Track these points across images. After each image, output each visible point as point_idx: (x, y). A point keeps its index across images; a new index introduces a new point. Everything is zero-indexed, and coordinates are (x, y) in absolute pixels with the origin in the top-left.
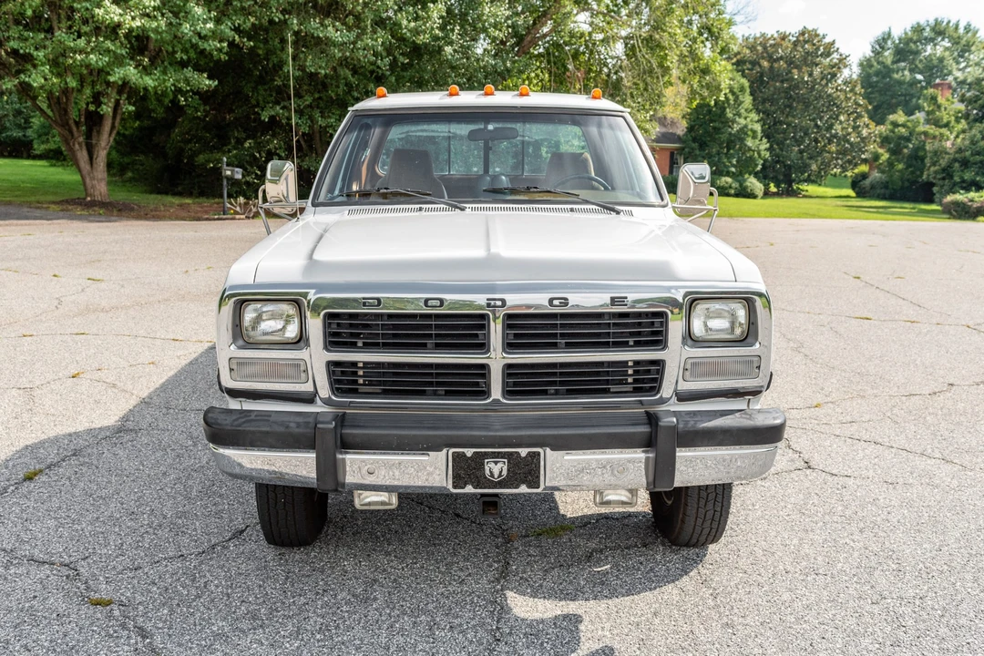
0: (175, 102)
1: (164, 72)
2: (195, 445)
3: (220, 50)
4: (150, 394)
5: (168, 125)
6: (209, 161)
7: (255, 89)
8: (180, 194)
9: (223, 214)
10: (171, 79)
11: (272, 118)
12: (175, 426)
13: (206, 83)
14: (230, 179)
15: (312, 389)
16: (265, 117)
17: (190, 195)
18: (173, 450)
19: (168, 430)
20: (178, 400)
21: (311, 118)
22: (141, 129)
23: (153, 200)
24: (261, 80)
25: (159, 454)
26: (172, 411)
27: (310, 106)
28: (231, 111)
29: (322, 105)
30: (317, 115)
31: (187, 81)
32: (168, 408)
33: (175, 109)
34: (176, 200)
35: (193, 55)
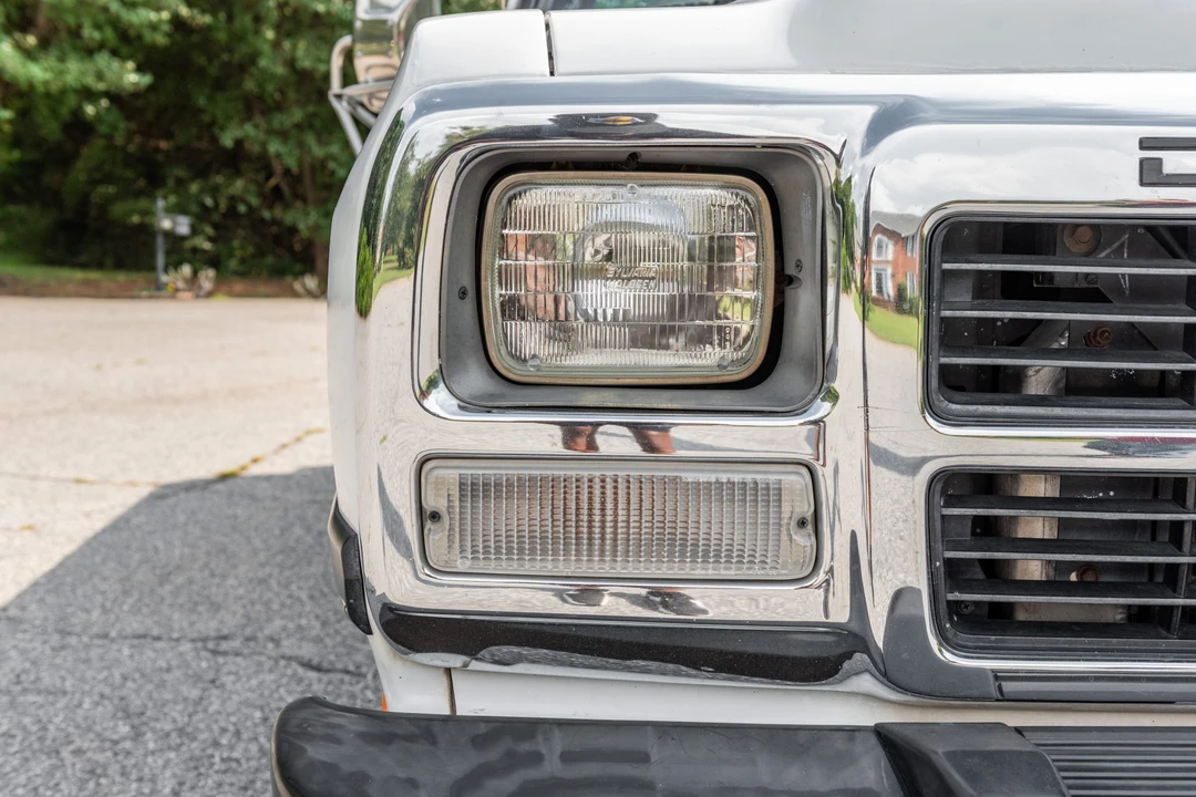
0: (77, 114)
1: (62, 59)
2: (137, 735)
3: (154, 27)
4: (20, 596)
5: (63, 158)
6: (131, 212)
7: (211, 98)
8: (84, 266)
9: (157, 290)
10: (75, 71)
11: (239, 143)
12: (83, 680)
13: (131, 77)
14: (170, 236)
15: (841, 614)
16: (227, 140)
17: (100, 266)
18: (78, 752)
19: (65, 693)
20: (88, 611)
21: (301, 145)
22: (21, 164)
23: (39, 274)
24: (219, 85)
25: (40, 766)
26: (73, 640)
27: (299, 127)
28: (169, 136)
29: (318, 123)
30: (311, 140)
31: (100, 76)
32: (64, 633)
33: (79, 129)
34: (79, 275)
35: (109, 33)
